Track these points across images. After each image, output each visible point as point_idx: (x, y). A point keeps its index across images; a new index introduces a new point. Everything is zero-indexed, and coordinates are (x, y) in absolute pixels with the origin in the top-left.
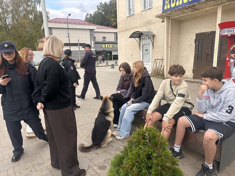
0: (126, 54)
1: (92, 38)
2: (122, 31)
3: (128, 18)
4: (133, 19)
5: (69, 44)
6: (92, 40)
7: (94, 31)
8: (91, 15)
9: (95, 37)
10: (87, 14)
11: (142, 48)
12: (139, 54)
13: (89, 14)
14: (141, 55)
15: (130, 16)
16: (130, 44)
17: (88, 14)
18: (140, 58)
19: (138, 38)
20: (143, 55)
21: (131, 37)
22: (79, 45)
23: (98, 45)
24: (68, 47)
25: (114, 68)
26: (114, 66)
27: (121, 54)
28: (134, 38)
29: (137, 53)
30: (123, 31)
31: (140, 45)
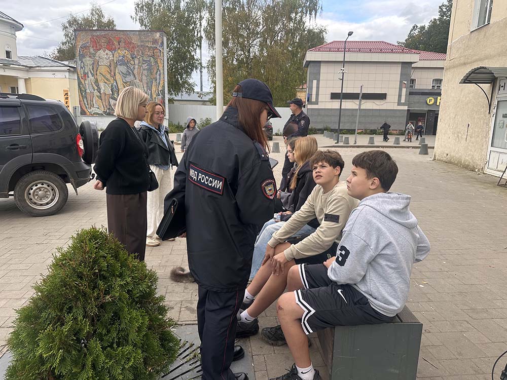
0: (456, 122)
1: (406, 82)
2: (454, 67)
3: (473, 33)
4: (485, 35)
5: (341, 94)
6: (404, 85)
7: (413, 65)
8: (423, 28)
9: (413, 81)
10: (414, 28)
11: (495, 111)
12: (485, 124)
13: (419, 27)
14: (490, 128)
15: (480, 30)
16: (468, 99)
17: (417, 26)
18: (486, 135)
19: (490, 84)
20: (496, 129)
21: (467, 80)
22: (360, 98)
23: (417, 97)
24: (338, 100)
25: (427, 154)
26: (428, 150)
27: (444, 120)
28: (475, 83)
29: (482, 122)
30: (458, 66)
31: (492, 103)
